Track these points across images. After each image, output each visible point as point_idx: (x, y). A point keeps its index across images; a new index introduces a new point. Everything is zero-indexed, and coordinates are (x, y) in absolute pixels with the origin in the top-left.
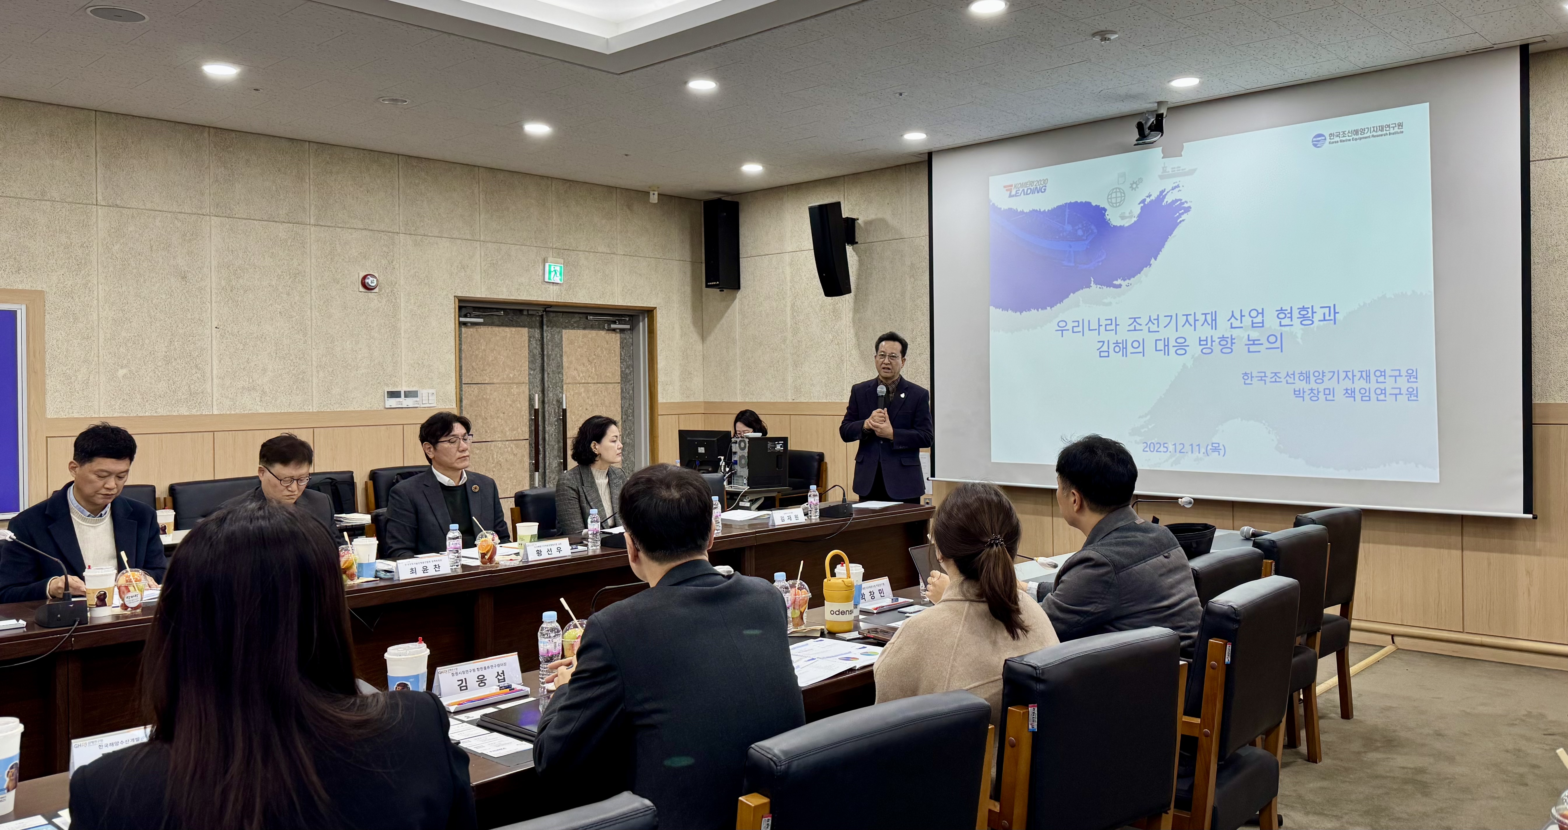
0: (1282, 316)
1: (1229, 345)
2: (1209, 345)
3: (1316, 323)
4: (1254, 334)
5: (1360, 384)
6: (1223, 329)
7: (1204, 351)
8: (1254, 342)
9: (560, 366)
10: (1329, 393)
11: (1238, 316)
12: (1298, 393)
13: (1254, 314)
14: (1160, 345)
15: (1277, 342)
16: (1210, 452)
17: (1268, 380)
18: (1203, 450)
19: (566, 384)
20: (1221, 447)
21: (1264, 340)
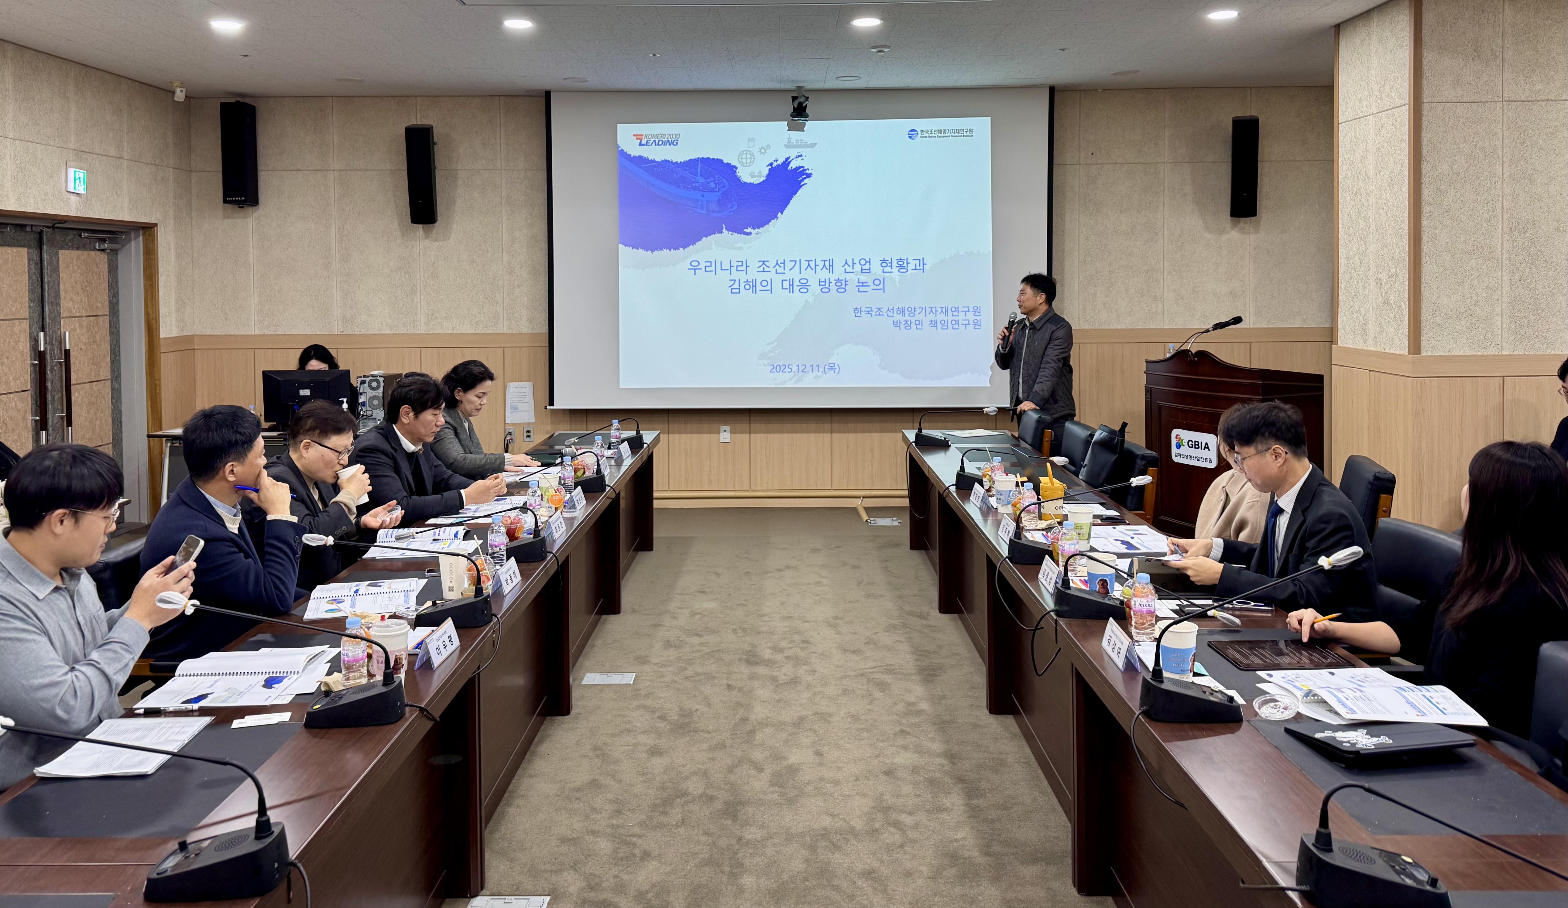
0: (884, 265)
1: (843, 286)
2: (827, 286)
3: (910, 271)
4: (863, 278)
5: (942, 317)
6: (839, 273)
7: (823, 290)
8: (863, 284)
9: (57, 296)
10: (919, 323)
11: (850, 263)
12: (896, 324)
13: (863, 262)
14: (786, 285)
15: (880, 284)
16: (827, 370)
17: (873, 313)
18: (821, 369)
19: (63, 318)
20: (836, 366)
21: (870, 283)
